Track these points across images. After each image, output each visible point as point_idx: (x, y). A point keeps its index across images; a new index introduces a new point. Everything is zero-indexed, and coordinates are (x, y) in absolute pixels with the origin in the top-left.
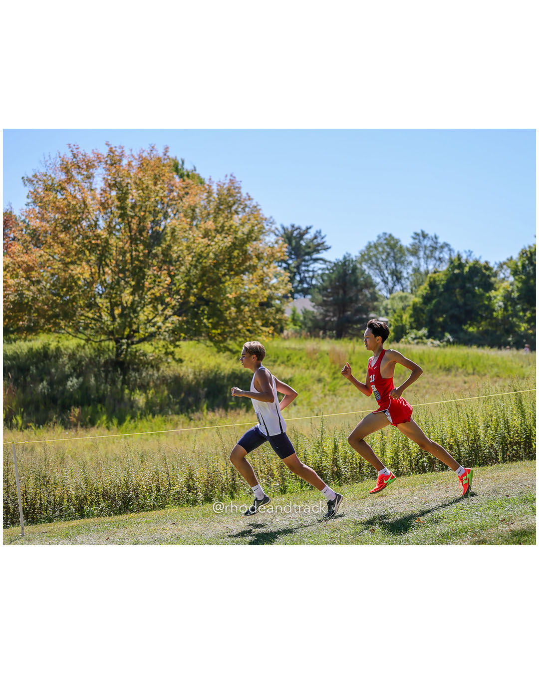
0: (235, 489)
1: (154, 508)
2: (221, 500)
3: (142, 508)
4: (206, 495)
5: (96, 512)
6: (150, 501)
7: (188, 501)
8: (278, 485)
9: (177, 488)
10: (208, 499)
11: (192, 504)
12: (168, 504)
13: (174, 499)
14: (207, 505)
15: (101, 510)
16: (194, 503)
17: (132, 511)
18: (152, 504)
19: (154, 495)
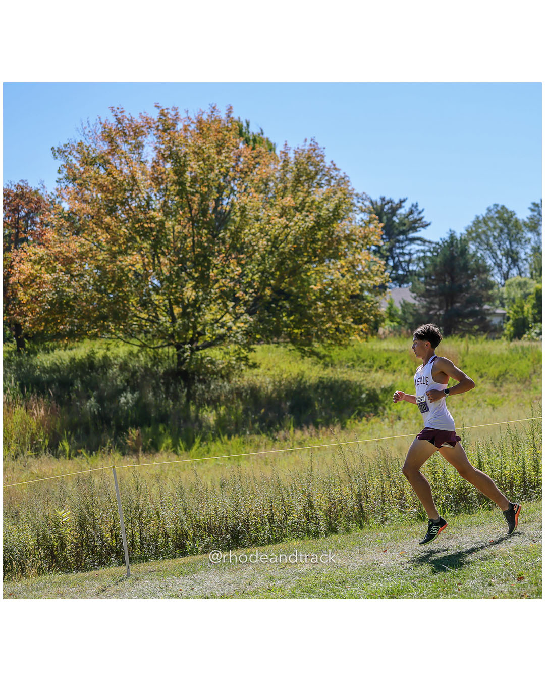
0: (363, 517)
1: (270, 542)
2: (348, 531)
3: (255, 542)
4: (330, 524)
5: (200, 548)
6: (265, 533)
7: (309, 532)
8: (415, 510)
9: (295, 517)
10: (332, 530)
11: (315, 536)
12: (285, 536)
13: (292, 531)
14: (333, 537)
15: (207, 546)
16: (317, 535)
17: (244, 546)
18: (266, 537)
19: (267, 527)
